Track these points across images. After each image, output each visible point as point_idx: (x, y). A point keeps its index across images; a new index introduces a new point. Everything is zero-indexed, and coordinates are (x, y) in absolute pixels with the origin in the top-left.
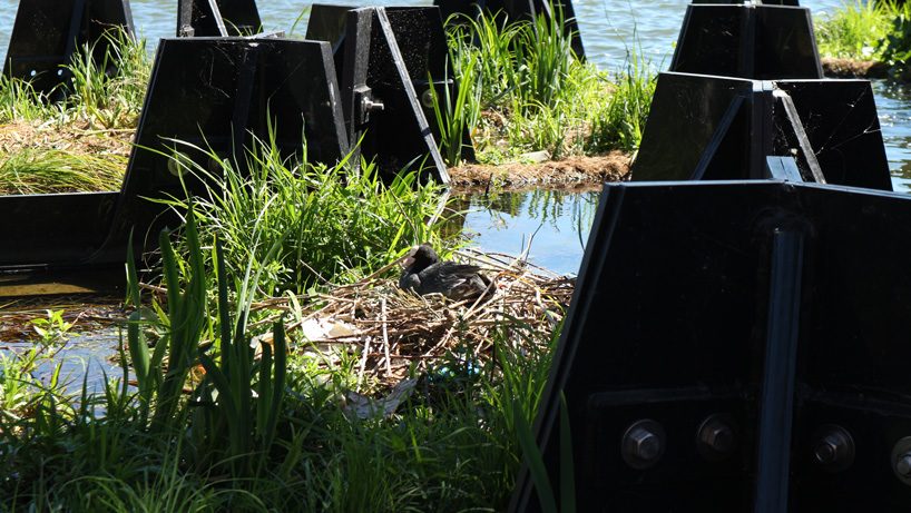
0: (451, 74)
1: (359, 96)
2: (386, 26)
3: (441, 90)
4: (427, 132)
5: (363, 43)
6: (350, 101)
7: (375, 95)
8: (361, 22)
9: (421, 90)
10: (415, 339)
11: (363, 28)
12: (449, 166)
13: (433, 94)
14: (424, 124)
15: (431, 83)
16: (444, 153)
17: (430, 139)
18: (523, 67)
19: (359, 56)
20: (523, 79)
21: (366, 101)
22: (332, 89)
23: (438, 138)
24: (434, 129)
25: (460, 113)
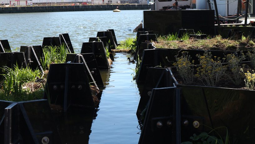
0: (44, 56)
1: (29, 60)
2: (33, 49)
3: (42, 59)
4: (40, 66)
5: (29, 52)
6: (28, 61)
7: (31, 60)
8: (29, 48)
9: (39, 59)
10: (37, 87)
11: (29, 50)
12: (44, 71)
13: (41, 59)
14: (40, 64)
15: (41, 58)
16: (43, 69)
17: (41, 67)
18: (58, 54)
19: (29, 54)
20: (59, 57)
21: (30, 61)
22: (25, 59)
23: (42, 67)
24: (41, 65)
25: (45, 62)
